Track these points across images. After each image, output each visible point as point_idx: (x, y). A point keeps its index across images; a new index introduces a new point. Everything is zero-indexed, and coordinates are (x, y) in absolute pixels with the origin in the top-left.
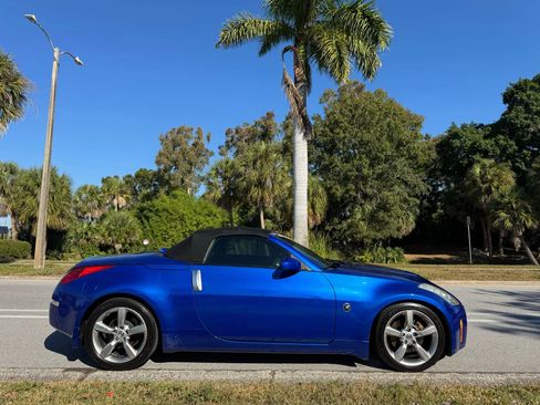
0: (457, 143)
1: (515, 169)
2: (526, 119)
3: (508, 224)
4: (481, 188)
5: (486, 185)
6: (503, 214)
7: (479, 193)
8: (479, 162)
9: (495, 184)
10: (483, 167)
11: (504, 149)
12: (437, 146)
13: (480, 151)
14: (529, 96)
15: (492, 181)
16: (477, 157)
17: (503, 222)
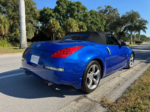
0: (46, 12)
1: (60, 22)
2: (62, 9)
3: (60, 36)
4: (52, 26)
5: (54, 26)
6: (59, 34)
7: (52, 28)
8: (51, 19)
9: (56, 26)
10: (53, 21)
11: (57, 16)
12: (40, 12)
13: (52, 16)
14: (63, 4)
15: (55, 25)
16: (51, 17)
17: (59, 36)
